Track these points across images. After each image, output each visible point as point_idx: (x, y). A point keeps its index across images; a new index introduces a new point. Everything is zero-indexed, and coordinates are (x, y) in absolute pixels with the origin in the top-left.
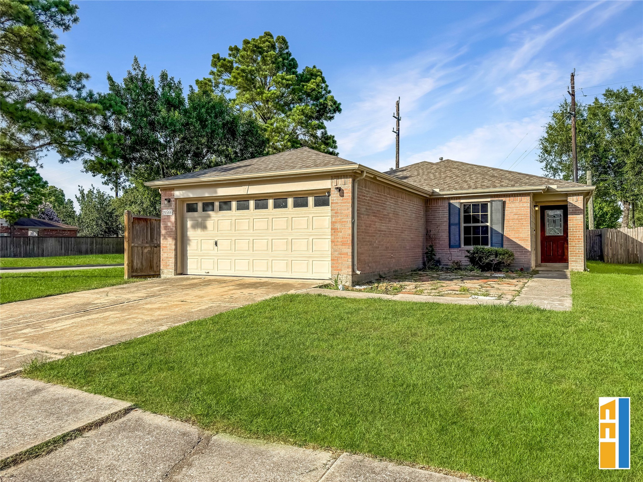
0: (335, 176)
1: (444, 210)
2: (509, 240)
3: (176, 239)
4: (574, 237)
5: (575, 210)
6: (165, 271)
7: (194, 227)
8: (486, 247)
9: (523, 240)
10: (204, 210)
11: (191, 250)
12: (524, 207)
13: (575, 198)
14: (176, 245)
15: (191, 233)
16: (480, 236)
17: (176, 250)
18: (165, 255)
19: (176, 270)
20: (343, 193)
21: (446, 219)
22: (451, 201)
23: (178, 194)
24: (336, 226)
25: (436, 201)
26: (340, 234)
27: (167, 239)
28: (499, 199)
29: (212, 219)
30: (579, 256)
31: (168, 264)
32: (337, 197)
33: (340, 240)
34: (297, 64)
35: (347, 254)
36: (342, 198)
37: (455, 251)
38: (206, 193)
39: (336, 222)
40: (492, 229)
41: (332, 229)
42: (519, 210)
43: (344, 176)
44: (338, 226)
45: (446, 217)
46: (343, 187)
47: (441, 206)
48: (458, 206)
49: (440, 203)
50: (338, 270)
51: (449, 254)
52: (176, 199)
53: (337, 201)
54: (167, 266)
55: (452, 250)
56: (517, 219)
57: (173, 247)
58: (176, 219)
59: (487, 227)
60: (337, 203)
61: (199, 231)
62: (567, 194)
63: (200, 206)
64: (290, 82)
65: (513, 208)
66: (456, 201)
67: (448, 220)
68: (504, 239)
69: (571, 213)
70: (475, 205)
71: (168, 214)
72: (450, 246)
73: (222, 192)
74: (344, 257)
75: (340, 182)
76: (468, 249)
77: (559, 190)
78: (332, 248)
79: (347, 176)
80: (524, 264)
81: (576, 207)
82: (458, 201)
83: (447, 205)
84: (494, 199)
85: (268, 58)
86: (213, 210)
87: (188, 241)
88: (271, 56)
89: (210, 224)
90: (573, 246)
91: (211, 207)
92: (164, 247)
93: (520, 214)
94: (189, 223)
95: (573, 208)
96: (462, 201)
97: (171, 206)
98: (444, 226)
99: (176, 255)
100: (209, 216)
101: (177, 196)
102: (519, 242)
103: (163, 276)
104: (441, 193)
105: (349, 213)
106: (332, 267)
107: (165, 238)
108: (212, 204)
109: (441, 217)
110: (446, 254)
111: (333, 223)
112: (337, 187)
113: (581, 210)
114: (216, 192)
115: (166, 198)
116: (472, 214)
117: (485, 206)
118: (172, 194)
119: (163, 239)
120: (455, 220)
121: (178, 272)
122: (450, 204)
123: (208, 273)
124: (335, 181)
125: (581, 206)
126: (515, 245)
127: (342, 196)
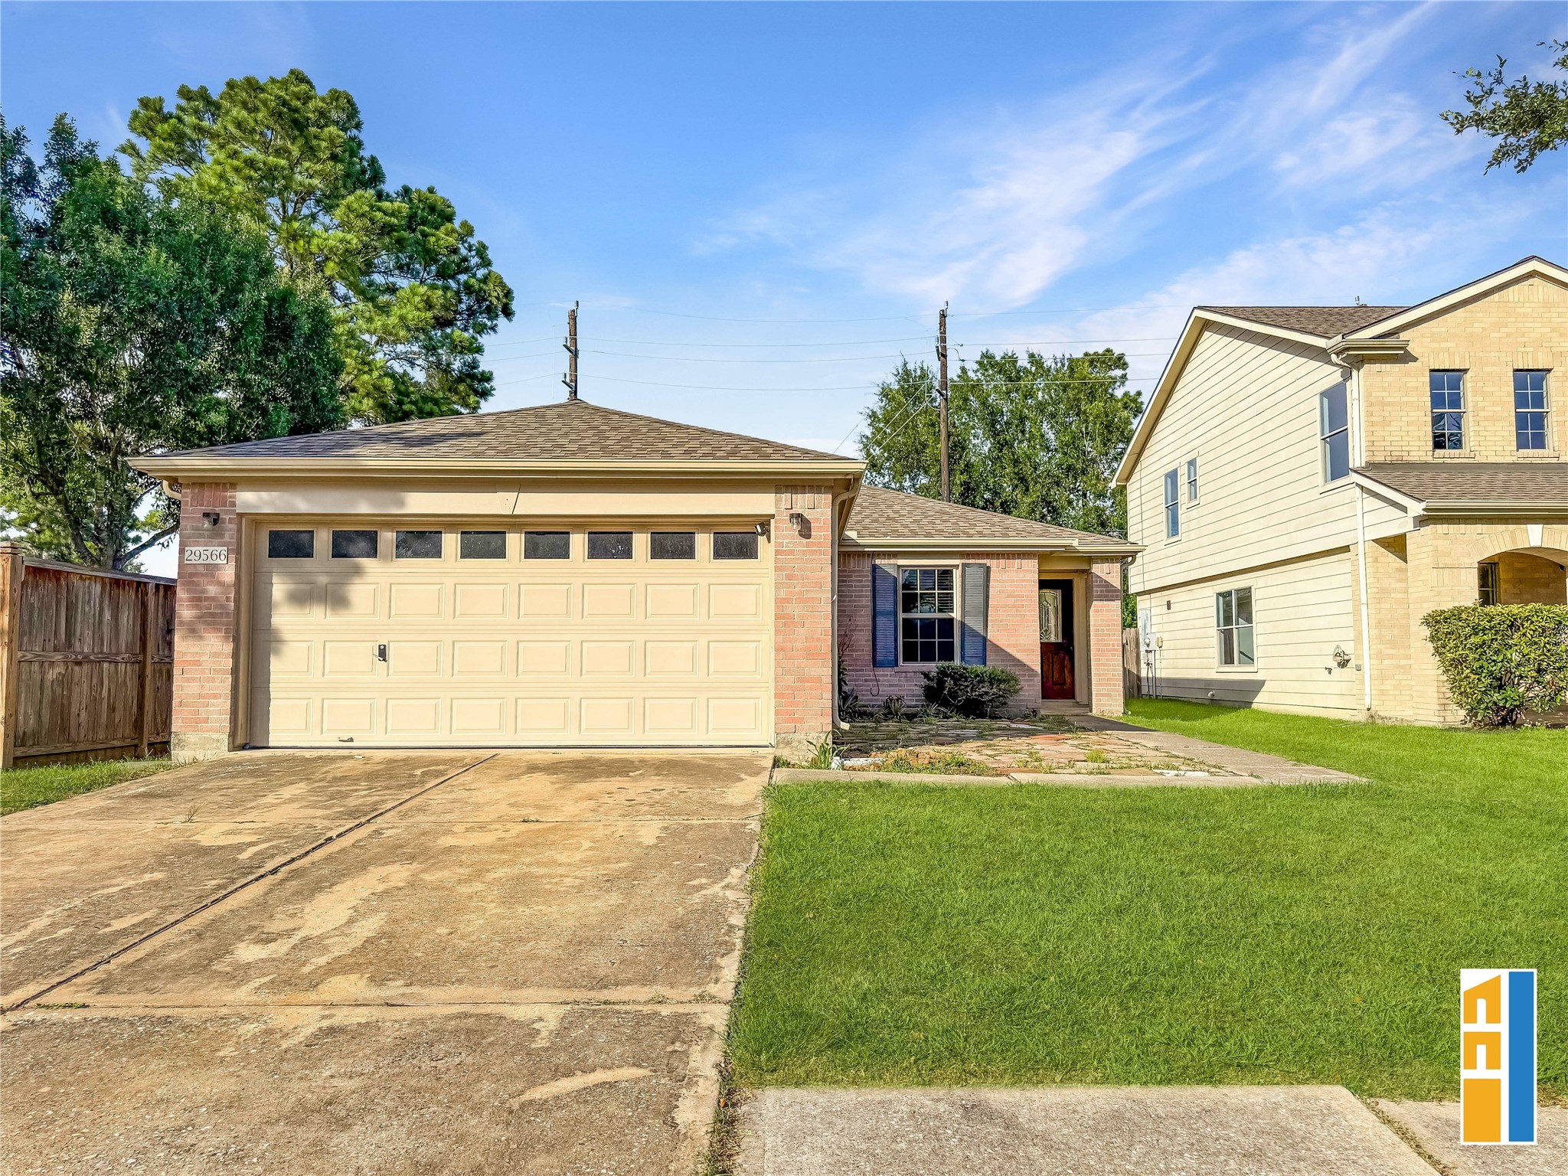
0: (787, 486)
1: (861, 581)
2: (998, 650)
3: (236, 640)
4: (1106, 645)
5: (1107, 591)
6: (192, 737)
7: (300, 599)
8: (951, 663)
9: (1025, 650)
10: (338, 552)
11: (281, 671)
12: (1028, 581)
13: (1106, 566)
14: (235, 656)
15: (285, 619)
16: (937, 640)
17: (235, 671)
18: (193, 688)
19: (233, 735)
20: (810, 529)
21: (867, 601)
22: (878, 562)
23: (248, 499)
24: (790, 611)
25: (844, 560)
26: (802, 631)
27: (201, 638)
28: (981, 561)
29: (369, 579)
30: (1114, 685)
31: (204, 716)
32: (793, 537)
33: (799, 645)
34: (383, 175)
35: (819, 680)
36: (805, 541)
37: (885, 674)
38: (363, 505)
39: (788, 600)
40: (963, 625)
41: (777, 617)
42: (1017, 586)
43: (811, 487)
44: (795, 609)
45: (866, 596)
46: (807, 514)
47: (854, 571)
48: (893, 572)
49: (852, 564)
50: (793, 721)
51: (871, 680)
52: (241, 515)
53: (791, 547)
54: (196, 722)
55: (880, 672)
56: (1013, 606)
57: (229, 663)
58: (238, 576)
59: (951, 620)
60: (792, 552)
61: (317, 616)
62: (1091, 559)
63: (323, 540)
64: (394, 221)
65: (1005, 581)
66: (886, 561)
67: (870, 604)
68: (988, 648)
69: (1099, 596)
70: (927, 573)
71: (209, 561)
72: (875, 663)
73: (421, 503)
74: (811, 689)
75: (803, 502)
76: (925, 670)
77: (1081, 549)
78: (778, 663)
79: (819, 487)
80: (1029, 701)
81: (1107, 585)
82: (892, 561)
83: (868, 568)
84: (971, 561)
85: (324, 144)
86: (373, 553)
87: (273, 645)
88: (331, 140)
89: (359, 592)
90: (1104, 665)
91: (363, 545)
92: (189, 663)
93: (1018, 596)
94: (279, 589)
95: (1102, 586)
96: (901, 562)
97: (222, 536)
98: (862, 616)
99: (235, 688)
100: (358, 571)
101: (246, 504)
102: (1018, 656)
103: (179, 755)
104: (861, 541)
105: (825, 578)
106: (777, 713)
107: (192, 631)
108: (372, 538)
109: (856, 596)
110: (866, 680)
111: (780, 602)
112: (791, 512)
113: (1117, 591)
114: (401, 503)
115: (208, 509)
116: (919, 592)
117: (946, 574)
118: (225, 497)
119: (184, 638)
120: (886, 605)
121: (240, 741)
122: (875, 567)
123: (351, 740)
124: (785, 497)
125: (1116, 582)
126: (1009, 660)
127: (808, 536)
